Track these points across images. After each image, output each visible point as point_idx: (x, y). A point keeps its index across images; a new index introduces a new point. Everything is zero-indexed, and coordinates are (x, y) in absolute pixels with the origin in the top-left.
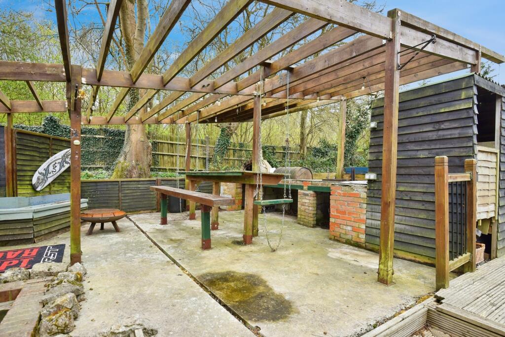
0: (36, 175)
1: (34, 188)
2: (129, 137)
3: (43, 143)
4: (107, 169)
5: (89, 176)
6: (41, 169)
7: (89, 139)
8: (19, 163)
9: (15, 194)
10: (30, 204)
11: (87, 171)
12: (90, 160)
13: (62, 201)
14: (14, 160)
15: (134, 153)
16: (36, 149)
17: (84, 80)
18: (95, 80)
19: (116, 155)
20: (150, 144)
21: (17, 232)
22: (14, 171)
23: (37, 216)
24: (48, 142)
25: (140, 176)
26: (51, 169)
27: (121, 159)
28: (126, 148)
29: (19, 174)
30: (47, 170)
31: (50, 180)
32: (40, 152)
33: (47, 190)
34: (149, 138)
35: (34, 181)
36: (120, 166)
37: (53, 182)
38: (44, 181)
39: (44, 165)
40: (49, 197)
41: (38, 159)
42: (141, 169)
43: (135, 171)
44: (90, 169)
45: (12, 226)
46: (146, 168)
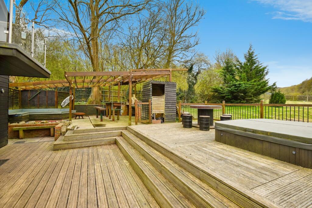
0: (62, 103)
1: (62, 106)
2: (93, 90)
3: (64, 94)
4: (86, 101)
5: (79, 104)
6: (64, 101)
7: (80, 91)
8: (58, 100)
9: (57, 108)
10: (61, 111)
11: (79, 102)
12: (80, 98)
13: (67, 110)
14: (57, 99)
15: (94, 95)
16: (62, 96)
17: (72, 82)
18: (75, 82)
19: (89, 96)
20: (101, 92)
21: (58, 117)
22: (57, 102)
23: (63, 113)
24: (65, 94)
25: (96, 103)
26: (66, 101)
27: (90, 98)
28: (92, 94)
29: (59, 103)
30: (65, 102)
31: (66, 105)
32: (63, 97)
33: (65, 107)
34: (100, 90)
35: (62, 104)
36: (89, 100)
37: (67, 105)
38: (64, 105)
39: (64, 100)
40: (65, 109)
41: (63, 99)
42: (97, 101)
43: (94, 102)
44: (80, 101)
45: (57, 115)
46: (99, 101)
